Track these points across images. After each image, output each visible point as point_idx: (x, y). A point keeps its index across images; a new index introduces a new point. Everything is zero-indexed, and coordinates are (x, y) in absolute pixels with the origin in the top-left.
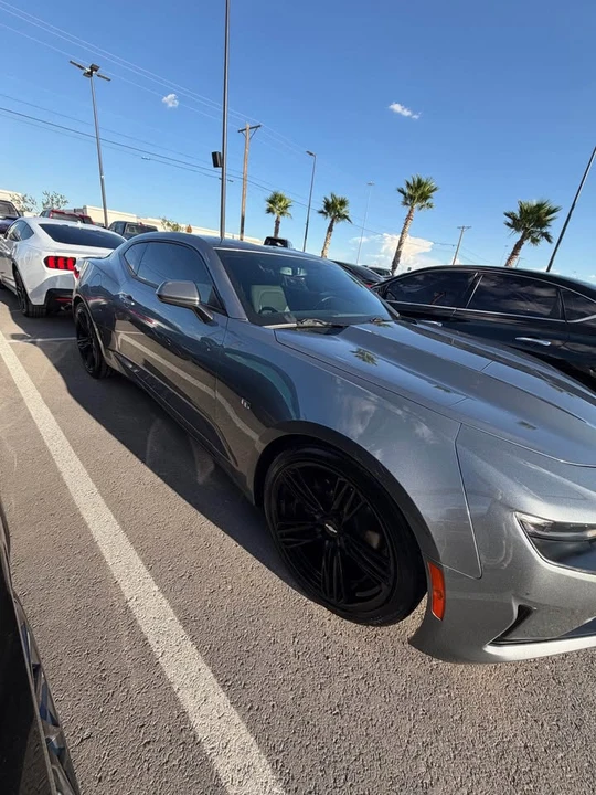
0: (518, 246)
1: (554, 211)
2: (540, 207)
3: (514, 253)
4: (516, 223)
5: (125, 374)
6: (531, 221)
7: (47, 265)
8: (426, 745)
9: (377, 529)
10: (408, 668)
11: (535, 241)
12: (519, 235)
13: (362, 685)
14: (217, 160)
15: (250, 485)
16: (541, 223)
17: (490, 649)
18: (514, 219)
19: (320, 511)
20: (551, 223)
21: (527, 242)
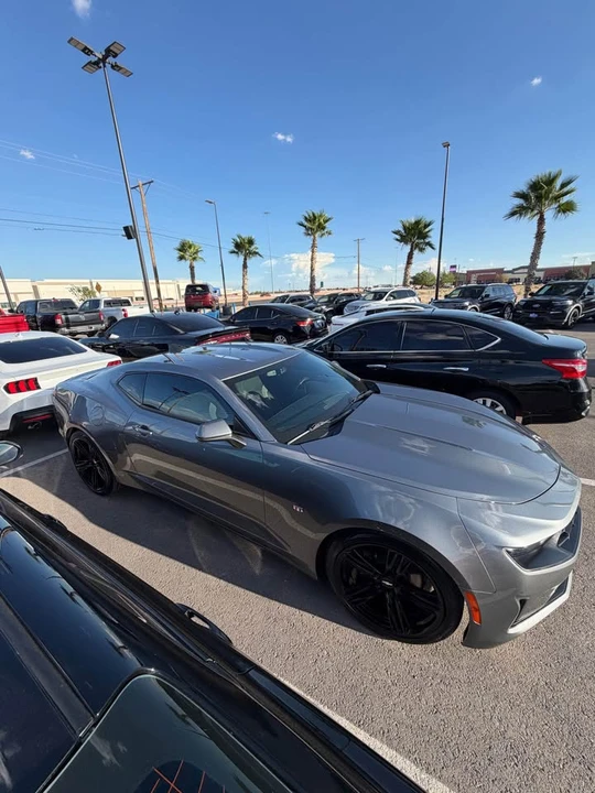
0: (410, 256)
1: (429, 225)
2: (417, 223)
3: (409, 263)
4: (403, 239)
6: (414, 235)
7: (9, 392)
8: (494, 708)
9: (417, 572)
10: (464, 663)
11: (421, 250)
12: (407, 248)
13: (442, 686)
14: (129, 233)
16: (425, 236)
18: (401, 235)
19: (376, 573)
20: (430, 234)
21: (416, 252)
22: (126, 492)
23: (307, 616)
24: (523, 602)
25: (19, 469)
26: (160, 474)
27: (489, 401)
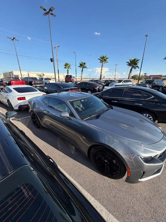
0: (131, 70)
1: (138, 60)
2: (135, 60)
3: (130, 72)
4: (129, 65)
5: (46, 127)
6: (133, 64)
7: (18, 100)
8: (131, 200)
10: (126, 186)
11: (135, 68)
12: (131, 67)
13: (118, 191)
14: (52, 60)
15: (87, 153)
16: (136, 64)
17: (139, 180)
18: (129, 63)
19: (103, 158)
20: (138, 64)
21: (133, 69)
22: (43, 128)
23: (84, 166)
24: (144, 173)
25: (19, 119)
26: (51, 124)
27: (148, 115)
